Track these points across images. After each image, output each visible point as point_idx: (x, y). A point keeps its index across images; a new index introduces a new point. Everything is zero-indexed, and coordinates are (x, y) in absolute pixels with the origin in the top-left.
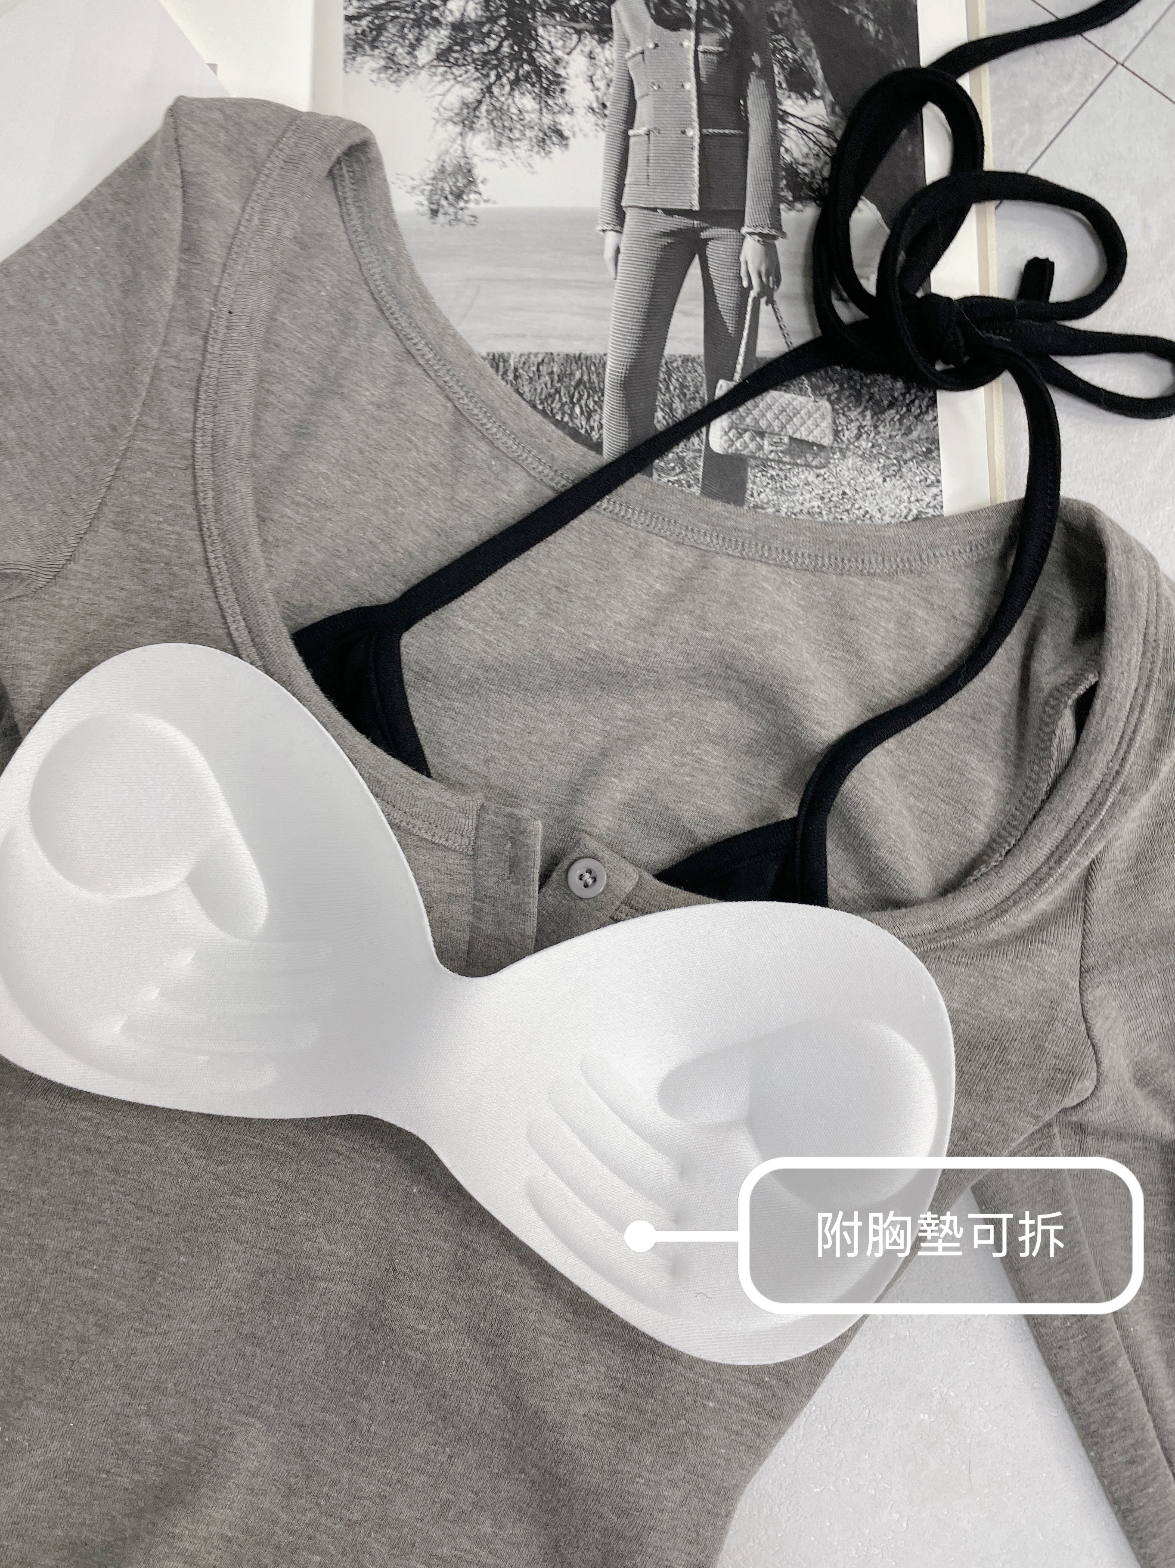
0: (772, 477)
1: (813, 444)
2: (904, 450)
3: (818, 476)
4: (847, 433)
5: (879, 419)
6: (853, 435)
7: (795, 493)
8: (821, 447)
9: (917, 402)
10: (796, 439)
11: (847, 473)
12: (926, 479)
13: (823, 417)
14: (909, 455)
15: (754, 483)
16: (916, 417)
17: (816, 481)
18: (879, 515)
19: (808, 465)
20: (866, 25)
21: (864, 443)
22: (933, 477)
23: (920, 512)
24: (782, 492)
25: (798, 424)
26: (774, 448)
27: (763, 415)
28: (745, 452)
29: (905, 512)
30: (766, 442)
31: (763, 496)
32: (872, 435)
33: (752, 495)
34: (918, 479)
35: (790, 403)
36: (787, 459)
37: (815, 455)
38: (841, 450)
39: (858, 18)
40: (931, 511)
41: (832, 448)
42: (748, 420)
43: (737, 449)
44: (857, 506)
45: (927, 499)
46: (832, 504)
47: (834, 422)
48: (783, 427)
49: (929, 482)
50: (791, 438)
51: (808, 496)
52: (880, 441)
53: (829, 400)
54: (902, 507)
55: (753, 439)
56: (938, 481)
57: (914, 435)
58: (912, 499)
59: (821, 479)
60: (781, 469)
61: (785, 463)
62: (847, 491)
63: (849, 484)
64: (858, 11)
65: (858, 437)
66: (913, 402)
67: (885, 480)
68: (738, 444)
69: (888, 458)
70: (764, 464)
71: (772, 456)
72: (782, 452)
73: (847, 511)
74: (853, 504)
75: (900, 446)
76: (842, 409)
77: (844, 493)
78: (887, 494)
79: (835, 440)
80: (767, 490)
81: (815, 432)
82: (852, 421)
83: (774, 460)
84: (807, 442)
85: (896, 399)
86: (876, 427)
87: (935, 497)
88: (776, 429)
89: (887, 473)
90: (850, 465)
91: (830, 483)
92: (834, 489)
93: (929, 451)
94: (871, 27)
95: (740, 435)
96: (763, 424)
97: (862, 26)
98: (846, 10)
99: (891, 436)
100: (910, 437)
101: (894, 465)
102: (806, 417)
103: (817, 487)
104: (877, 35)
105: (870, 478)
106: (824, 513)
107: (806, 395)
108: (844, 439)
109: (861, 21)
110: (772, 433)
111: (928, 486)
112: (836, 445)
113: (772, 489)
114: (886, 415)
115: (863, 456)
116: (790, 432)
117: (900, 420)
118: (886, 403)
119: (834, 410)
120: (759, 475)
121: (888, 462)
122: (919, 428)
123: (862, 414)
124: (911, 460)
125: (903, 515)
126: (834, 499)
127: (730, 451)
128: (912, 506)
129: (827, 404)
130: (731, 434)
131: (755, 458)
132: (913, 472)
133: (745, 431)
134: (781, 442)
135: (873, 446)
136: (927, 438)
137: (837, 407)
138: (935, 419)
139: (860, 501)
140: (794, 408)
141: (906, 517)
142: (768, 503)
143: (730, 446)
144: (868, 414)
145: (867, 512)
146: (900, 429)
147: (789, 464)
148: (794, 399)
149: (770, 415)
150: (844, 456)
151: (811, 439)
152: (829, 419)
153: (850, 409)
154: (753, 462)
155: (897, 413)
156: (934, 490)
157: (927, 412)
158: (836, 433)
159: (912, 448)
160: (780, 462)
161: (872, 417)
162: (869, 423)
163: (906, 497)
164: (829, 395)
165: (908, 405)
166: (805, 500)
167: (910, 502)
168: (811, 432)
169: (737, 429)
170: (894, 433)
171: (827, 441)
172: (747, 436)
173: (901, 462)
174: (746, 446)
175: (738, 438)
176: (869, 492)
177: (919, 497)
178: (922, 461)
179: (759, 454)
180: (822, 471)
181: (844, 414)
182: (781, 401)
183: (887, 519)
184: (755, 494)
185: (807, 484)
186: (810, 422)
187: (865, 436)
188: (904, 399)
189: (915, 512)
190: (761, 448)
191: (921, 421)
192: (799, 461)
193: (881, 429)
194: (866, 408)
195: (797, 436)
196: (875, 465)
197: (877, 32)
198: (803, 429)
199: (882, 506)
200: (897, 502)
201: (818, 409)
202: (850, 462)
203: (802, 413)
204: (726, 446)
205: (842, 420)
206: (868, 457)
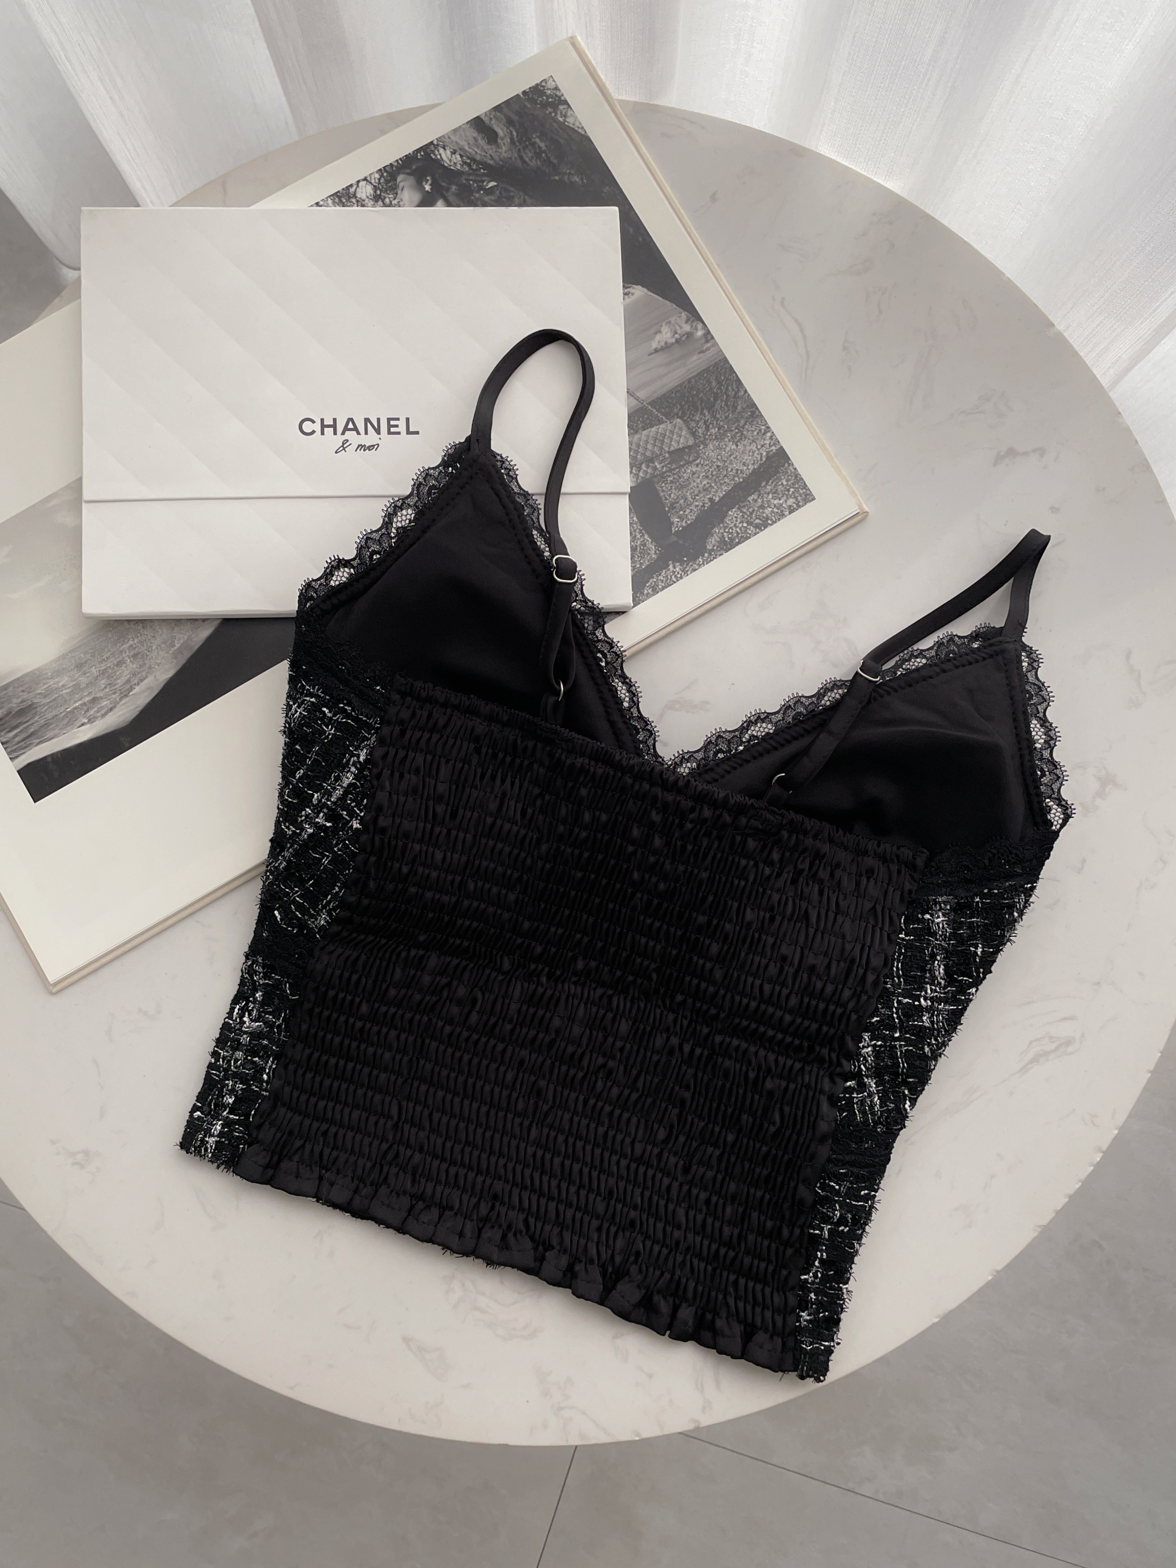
0: (672, 482)
1: (684, 448)
2: (738, 421)
3: (697, 465)
4: (700, 430)
5: (713, 411)
6: (704, 429)
7: (690, 483)
8: (689, 447)
9: (730, 388)
10: (672, 451)
11: (713, 454)
12: (760, 430)
13: (681, 429)
14: (742, 422)
15: (663, 491)
16: (734, 397)
17: (698, 469)
18: (745, 468)
19: (689, 463)
20: (573, 180)
21: (713, 430)
22: (763, 427)
23: (768, 453)
24: (681, 487)
25: (669, 442)
26: (663, 464)
27: (646, 449)
28: (648, 476)
29: (759, 457)
30: (656, 464)
31: (672, 496)
32: (715, 423)
33: (666, 499)
34: (755, 433)
35: (657, 433)
36: (674, 466)
37: (689, 454)
38: (702, 442)
39: (566, 178)
40: (773, 448)
41: (696, 444)
42: (639, 457)
43: (642, 478)
44: (729, 469)
45: (768, 442)
46: (714, 477)
47: (689, 428)
48: (661, 448)
49: (763, 431)
50: (668, 452)
51: (698, 481)
52: (721, 423)
53: (678, 417)
54: (755, 455)
55: (648, 467)
56: (768, 427)
57: (739, 408)
58: (759, 447)
59: (700, 466)
60: (674, 474)
61: (674, 469)
62: (719, 464)
63: (718, 459)
64: (565, 174)
65: (707, 429)
66: (727, 389)
67: (737, 446)
68: (641, 474)
69: (732, 431)
70: (662, 477)
71: (664, 470)
72: (668, 464)
73: (726, 476)
74: (727, 470)
75: (734, 420)
76: (689, 417)
77: (718, 466)
78: (743, 452)
79: (695, 438)
80: (673, 491)
81: (682, 440)
82: (698, 421)
83: (667, 471)
84: (680, 449)
85: (716, 394)
86: (714, 417)
87: (771, 438)
88: (658, 452)
89: (736, 440)
90: (712, 448)
91: (706, 465)
92: (711, 467)
93: (753, 413)
94: (576, 179)
95: (640, 469)
96: (648, 454)
97: (572, 183)
98: (557, 178)
99: (726, 418)
100: (737, 411)
101: (737, 433)
102: (671, 435)
103: (701, 472)
104: (582, 181)
105: (728, 449)
106: (713, 484)
107: (663, 422)
108: (700, 434)
109: (569, 178)
110: (657, 456)
111: (764, 434)
112: (697, 441)
113: (675, 489)
114: (716, 405)
115: (716, 438)
116: (667, 449)
117: (726, 404)
118: (712, 399)
119: (684, 421)
120: (663, 484)
121: (733, 433)
122: (739, 402)
123: (702, 413)
124: (745, 424)
125: (759, 459)
126: (714, 473)
127: (639, 481)
128: (761, 451)
129: (679, 420)
130: (634, 471)
131: (655, 477)
132: (751, 431)
133: (641, 464)
134: (665, 459)
135: (719, 429)
136: (747, 406)
137: (685, 418)
138: (746, 391)
139: (730, 466)
140: (661, 434)
141: (761, 460)
142: (678, 498)
143: (637, 478)
144: (705, 411)
145: (737, 470)
146: (728, 410)
147: (677, 468)
148: (658, 429)
149: (649, 447)
150: (706, 445)
151: (681, 446)
152: (685, 428)
153: (694, 416)
154: (656, 480)
155: (722, 401)
156: (769, 434)
157: (739, 391)
158: (694, 434)
159: (742, 417)
160: (671, 470)
161: (709, 413)
162: (709, 416)
163: (754, 448)
164: (677, 414)
165: (725, 393)
166: (698, 483)
167: (759, 450)
168: (678, 443)
169: (635, 466)
170: (727, 414)
171: (691, 442)
172: (644, 467)
173: (740, 429)
174: (646, 472)
175: (639, 471)
176: (732, 458)
177: (762, 443)
178: (752, 421)
179: (657, 472)
180: (698, 461)
181: (692, 420)
182: (651, 434)
183: (751, 467)
184: (668, 497)
185: (694, 473)
186: (675, 437)
187: (711, 426)
188: (722, 390)
189: (764, 454)
190: (655, 468)
191: (738, 397)
192: (682, 463)
193: (718, 416)
194: (702, 410)
195: (672, 449)
196: (726, 440)
197: (582, 179)
198: (673, 443)
199: (744, 461)
200: (751, 454)
201: (675, 426)
202: (711, 446)
203: (667, 433)
204: (635, 479)
205: (693, 424)
206: (720, 437)
